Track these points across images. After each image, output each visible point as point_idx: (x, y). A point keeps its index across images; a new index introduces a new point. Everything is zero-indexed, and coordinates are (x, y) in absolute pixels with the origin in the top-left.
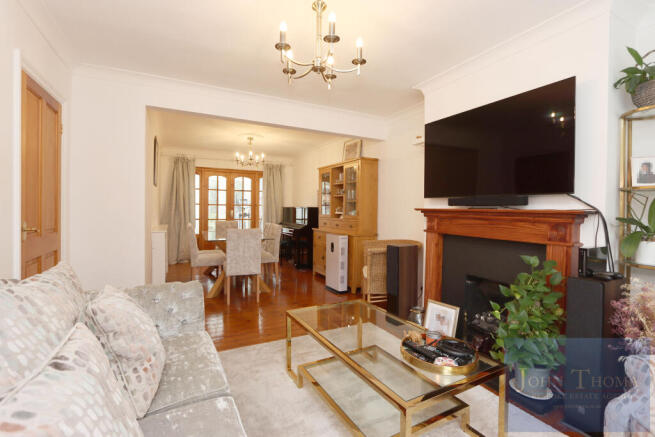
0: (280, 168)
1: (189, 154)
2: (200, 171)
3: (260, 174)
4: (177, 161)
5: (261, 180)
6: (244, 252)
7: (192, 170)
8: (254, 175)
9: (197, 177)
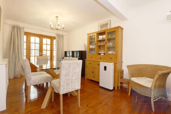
0: (63, 36)
1: (21, 25)
2: (26, 34)
3: (54, 38)
4: (14, 27)
5: (55, 41)
6: (72, 76)
7: (23, 33)
8: (52, 38)
9: (25, 37)
